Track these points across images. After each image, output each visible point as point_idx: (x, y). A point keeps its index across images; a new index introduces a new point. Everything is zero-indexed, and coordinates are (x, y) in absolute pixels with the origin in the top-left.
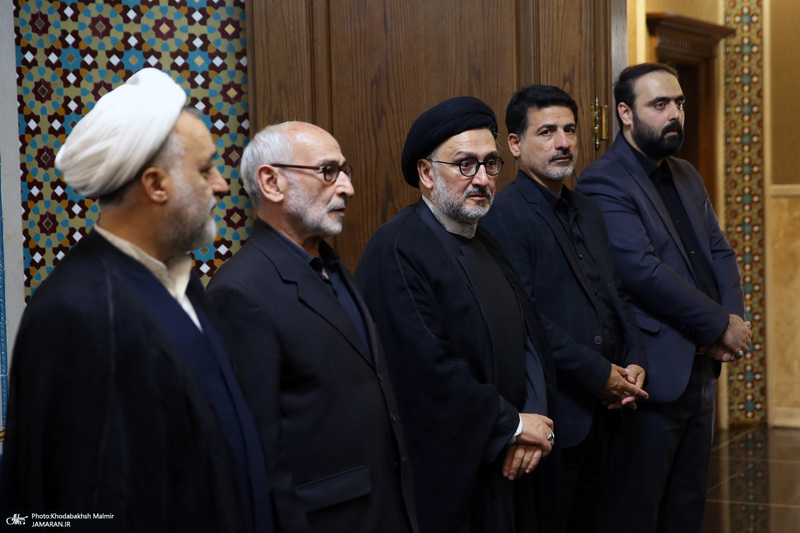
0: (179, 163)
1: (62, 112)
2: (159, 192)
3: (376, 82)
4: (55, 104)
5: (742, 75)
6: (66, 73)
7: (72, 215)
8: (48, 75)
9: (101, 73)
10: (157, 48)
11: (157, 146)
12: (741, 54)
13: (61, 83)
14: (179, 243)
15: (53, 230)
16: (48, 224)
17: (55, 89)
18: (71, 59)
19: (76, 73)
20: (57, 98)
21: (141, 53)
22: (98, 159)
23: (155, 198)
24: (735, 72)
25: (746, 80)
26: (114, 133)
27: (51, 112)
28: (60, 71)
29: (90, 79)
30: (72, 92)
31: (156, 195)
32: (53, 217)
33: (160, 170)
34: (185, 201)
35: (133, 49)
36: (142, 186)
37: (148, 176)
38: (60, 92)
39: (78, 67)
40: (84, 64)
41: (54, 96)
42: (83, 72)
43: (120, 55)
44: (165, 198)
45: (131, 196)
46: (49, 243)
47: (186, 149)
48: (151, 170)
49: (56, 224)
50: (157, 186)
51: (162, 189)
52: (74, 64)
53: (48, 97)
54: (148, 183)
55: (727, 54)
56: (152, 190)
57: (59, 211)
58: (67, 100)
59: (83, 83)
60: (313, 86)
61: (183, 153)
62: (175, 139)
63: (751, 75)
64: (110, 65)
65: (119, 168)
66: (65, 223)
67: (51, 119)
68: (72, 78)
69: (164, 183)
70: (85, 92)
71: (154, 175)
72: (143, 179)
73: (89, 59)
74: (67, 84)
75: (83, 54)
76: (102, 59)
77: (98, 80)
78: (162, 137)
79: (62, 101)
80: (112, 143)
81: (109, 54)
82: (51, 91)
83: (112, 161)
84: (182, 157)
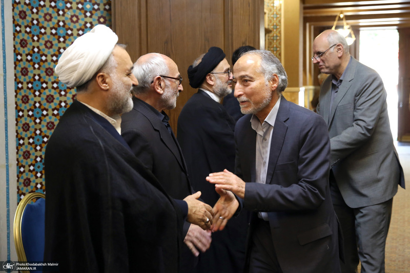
0: (114, 70)
1: (31, 53)
2: (105, 85)
3: (166, 42)
4: (29, 49)
5: (273, 47)
6: (33, 36)
7: (35, 96)
8: (26, 37)
9: (48, 37)
10: (71, 27)
11: (103, 63)
12: (273, 40)
13: (31, 40)
14: (116, 109)
15: (27, 102)
16: (25, 100)
17: (28, 42)
18: (35, 30)
19: (38, 36)
20: (29, 47)
21: (64, 29)
22: (74, 69)
23: (103, 87)
24: (271, 46)
25: (275, 49)
26: (81, 56)
27: (27, 52)
28: (31, 35)
29: (43, 39)
30: (36, 44)
31: (103, 86)
32: (27, 97)
33: (105, 74)
34: (119, 89)
35: (61, 27)
36: (96, 81)
37: (99, 77)
38: (31, 44)
39: (38, 34)
40: (41, 33)
41: (28, 46)
42: (40, 36)
43: (56, 29)
44: (108, 87)
45: (91, 87)
46: (25, 107)
47: (118, 64)
48: (101, 74)
49: (28, 99)
50: (104, 82)
51: (106, 84)
52: (37, 32)
53: (26, 46)
54: (99, 80)
55: (269, 39)
56: (101, 84)
57: (30, 94)
58: (34, 47)
59: (41, 41)
60: (140, 43)
61: (117, 66)
62: (112, 58)
63: (277, 47)
64: (52, 34)
65: (84, 74)
66: (32, 99)
67: (27, 55)
68: (36, 38)
69: (107, 80)
70: (41, 44)
71: (102, 76)
72: (97, 78)
73: (43, 31)
74: (34, 41)
75: (41, 28)
76: (48, 31)
77: (46, 39)
78: (105, 58)
79: (31, 48)
80: (81, 61)
81: (51, 29)
82: (27, 43)
83: (80, 70)
84: (116, 68)
